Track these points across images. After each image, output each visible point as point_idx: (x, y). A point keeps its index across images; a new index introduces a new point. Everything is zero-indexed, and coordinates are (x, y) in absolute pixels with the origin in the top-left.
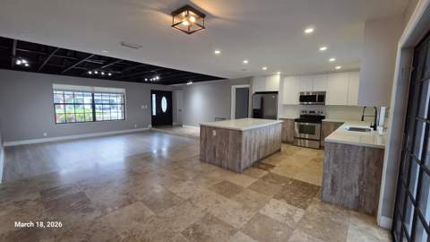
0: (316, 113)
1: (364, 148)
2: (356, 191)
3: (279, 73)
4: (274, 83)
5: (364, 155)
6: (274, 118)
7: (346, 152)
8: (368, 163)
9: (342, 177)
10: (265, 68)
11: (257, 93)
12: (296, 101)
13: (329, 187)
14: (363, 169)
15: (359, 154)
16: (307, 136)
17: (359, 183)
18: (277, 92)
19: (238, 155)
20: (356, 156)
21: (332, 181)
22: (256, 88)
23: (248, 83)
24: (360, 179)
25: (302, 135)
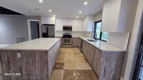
0: (69, 34)
1: (118, 52)
2: (113, 72)
3: (55, 16)
4: (52, 20)
5: (117, 56)
6: (53, 37)
7: (111, 55)
8: (119, 59)
9: (109, 67)
10: (50, 11)
11: (44, 25)
12: (62, 29)
13: (103, 73)
14: (117, 62)
15: (115, 56)
16: (67, 43)
17: (115, 68)
18: (54, 25)
19: (46, 69)
20: (115, 57)
21: (104, 71)
22: (43, 22)
23: (38, 19)
24: (115, 67)
25: (65, 43)
